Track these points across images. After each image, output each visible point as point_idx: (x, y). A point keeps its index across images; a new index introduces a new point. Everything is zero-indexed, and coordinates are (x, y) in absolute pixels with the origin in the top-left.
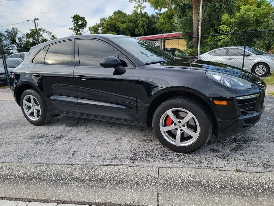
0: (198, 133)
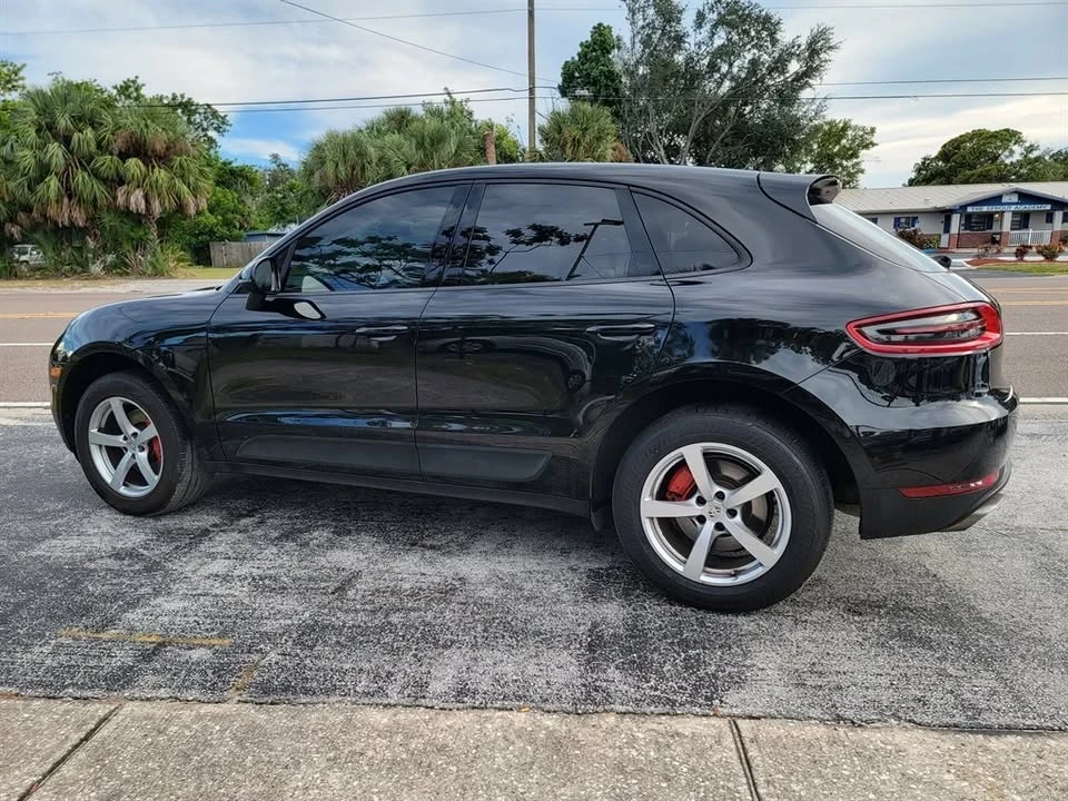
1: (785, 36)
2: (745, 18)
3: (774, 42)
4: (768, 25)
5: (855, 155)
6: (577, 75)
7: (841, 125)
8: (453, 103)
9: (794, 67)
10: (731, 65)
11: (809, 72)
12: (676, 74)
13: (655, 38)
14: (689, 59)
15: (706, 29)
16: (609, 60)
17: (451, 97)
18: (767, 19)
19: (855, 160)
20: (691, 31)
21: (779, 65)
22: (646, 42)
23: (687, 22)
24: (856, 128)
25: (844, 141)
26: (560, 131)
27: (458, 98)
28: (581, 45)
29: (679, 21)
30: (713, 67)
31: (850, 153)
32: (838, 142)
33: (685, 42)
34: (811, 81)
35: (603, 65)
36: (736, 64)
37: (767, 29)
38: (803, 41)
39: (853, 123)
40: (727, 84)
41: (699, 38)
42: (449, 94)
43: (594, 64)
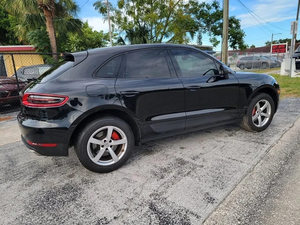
0: (267, 102)
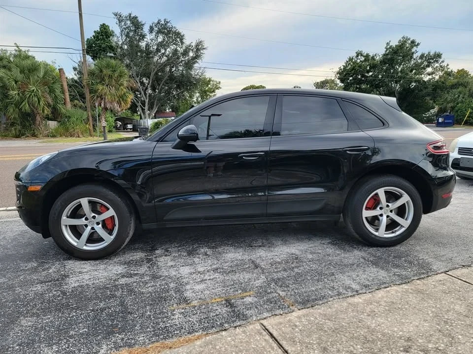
1: (187, 42)
2: (169, 32)
3: (182, 43)
4: (179, 36)
5: (214, 91)
6: (94, 45)
7: (208, 79)
8: (20, 51)
9: (191, 54)
10: (165, 50)
11: (197, 57)
12: (141, 51)
13: (131, 34)
14: (147, 45)
15: (154, 34)
16: (110, 40)
17: (19, 49)
18: (179, 34)
19: (214, 94)
20: (148, 34)
21: (185, 53)
22: (127, 36)
23: (146, 29)
24: (213, 81)
25: (209, 86)
26: (101, 71)
27: (23, 49)
28: (95, 32)
29: (142, 29)
30: (158, 50)
31: (212, 90)
32: (207, 86)
33: (145, 38)
34: (198, 61)
35: (107, 42)
36: (167, 50)
37: (179, 38)
38: (194, 44)
39: (212, 79)
40: (165, 58)
41: (152, 37)
42: (18, 47)
43: (102, 41)
